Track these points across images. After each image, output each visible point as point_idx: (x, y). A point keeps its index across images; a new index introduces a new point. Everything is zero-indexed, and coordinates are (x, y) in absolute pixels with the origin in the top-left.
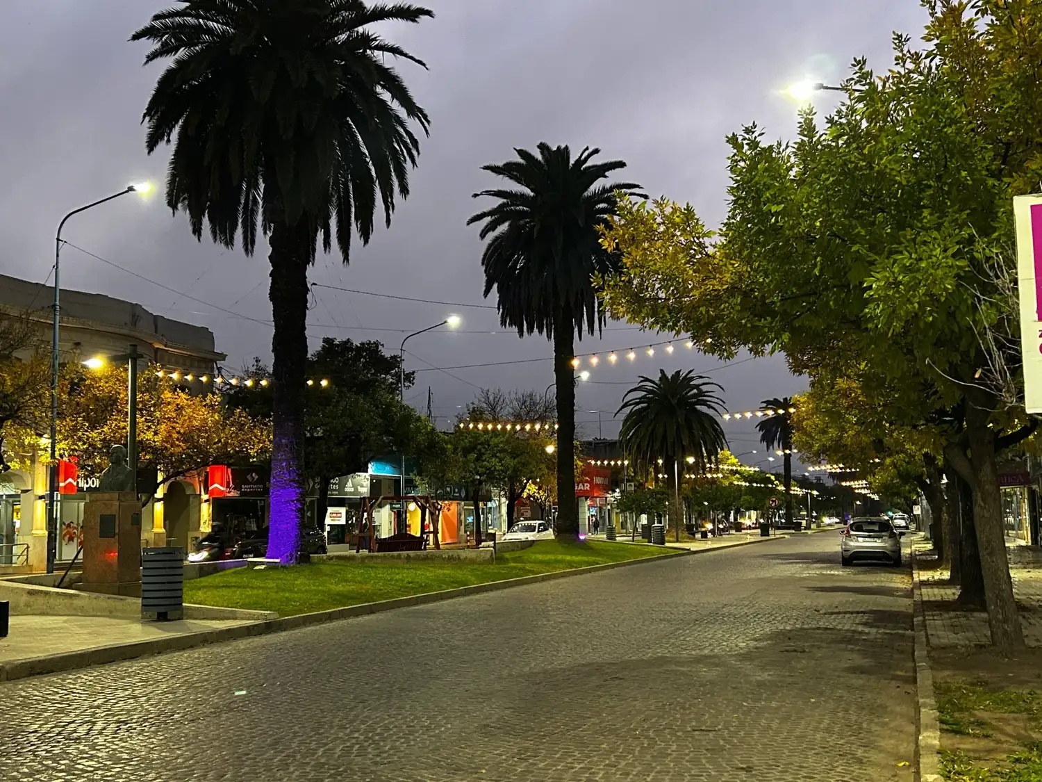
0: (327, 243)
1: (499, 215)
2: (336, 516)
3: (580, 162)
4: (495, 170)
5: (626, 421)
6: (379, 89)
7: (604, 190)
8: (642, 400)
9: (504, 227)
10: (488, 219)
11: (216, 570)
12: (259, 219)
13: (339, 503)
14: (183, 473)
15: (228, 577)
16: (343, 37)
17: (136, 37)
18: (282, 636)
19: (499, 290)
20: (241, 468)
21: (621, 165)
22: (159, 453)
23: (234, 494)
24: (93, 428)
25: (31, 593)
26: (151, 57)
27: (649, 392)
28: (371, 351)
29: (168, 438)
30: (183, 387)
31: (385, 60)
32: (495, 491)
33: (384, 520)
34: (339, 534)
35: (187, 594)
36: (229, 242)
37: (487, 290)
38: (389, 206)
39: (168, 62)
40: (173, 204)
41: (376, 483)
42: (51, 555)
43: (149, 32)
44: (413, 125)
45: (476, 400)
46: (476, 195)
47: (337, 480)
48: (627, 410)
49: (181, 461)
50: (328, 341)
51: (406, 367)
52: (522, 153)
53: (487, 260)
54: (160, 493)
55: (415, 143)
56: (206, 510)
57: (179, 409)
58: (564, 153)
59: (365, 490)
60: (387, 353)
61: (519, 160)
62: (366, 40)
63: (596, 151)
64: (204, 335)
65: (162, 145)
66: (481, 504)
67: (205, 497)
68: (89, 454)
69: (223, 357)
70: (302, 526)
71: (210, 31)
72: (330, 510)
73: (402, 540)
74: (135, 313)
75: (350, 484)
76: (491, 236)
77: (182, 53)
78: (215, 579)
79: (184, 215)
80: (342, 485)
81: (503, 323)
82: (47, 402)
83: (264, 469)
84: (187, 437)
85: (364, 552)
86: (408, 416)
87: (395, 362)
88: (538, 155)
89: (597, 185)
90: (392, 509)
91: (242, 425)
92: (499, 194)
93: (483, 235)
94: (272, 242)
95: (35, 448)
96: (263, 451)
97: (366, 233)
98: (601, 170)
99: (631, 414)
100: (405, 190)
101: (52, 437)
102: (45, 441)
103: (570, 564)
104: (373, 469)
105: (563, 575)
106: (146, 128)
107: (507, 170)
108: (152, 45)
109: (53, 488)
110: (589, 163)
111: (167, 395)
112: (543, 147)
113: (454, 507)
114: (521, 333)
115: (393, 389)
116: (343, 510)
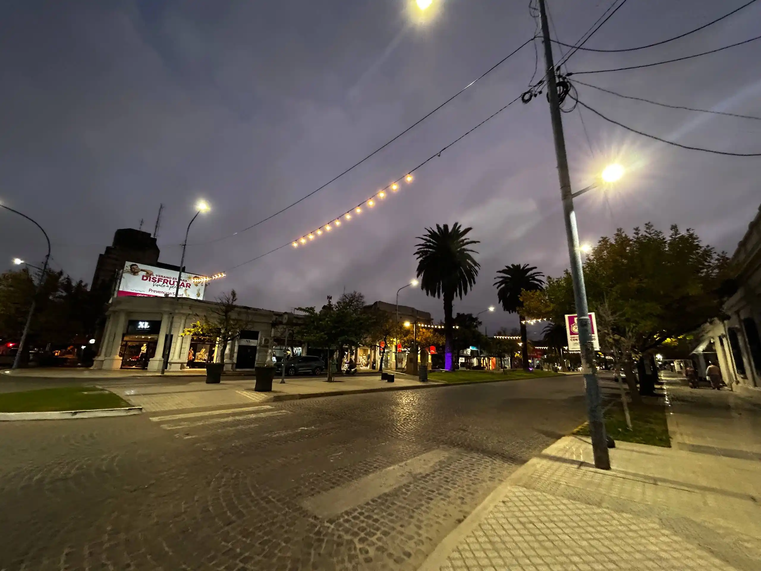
0: (457, 295)
1: (501, 283)
2: (462, 360)
3: (524, 267)
4: (500, 272)
5: (544, 336)
6: (467, 260)
7: (531, 274)
8: (549, 330)
9: (503, 286)
10: (498, 284)
11: (434, 371)
12: (441, 290)
13: (462, 356)
14: (424, 348)
15: (436, 373)
16: (459, 249)
17: (414, 254)
18: (450, 387)
19: (503, 302)
20: (438, 347)
21: (535, 268)
22: (419, 343)
23: (436, 353)
24: (405, 337)
25: (397, 374)
26: (417, 259)
27: (551, 328)
28: (470, 316)
29: (421, 340)
30: (424, 327)
31: (470, 253)
32: (506, 355)
33: (475, 361)
34: (463, 364)
35: (428, 376)
36: (434, 296)
37: (499, 303)
38: (471, 286)
39: (421, 259)
40: (422, 289)
41: (472, 352)
42: (397, 365)
43: (417, 253)
44: (476, 268)
45: (499, 329)
46: (495, 278)
47: (461, 351)
48: (545, 333)
49: (424, 345)
50: (458, 314)
51: (480, 320)
52: (507, 267)
53: (499, 294)
54: (419, 352)
55: (477, 271)
56: (430, 357)
57: (423, 333)
58: (519, 266)
59: (469, 353)
60: (474, 316)
61: (506, 268)
62: (465, 250)
63: (528, 265)
64: (428, 314)
65: (420, 276)
66: (503, 359)
67: (429, 353)
68: (404, 343)
69: (433, 319)
70: (453, 362)
71: (429, 251)
72: (460, 358)
73: (479, 367)
74: (413, 310)
75: (465, 352)
76: (500, 288)
77: (424, 256)
78: (433, 373)
79: (425, 291)
80: (463, 352)
81: (504, 310)
82: (395, 331)
83: (443, 347)
84: (425, 339)
85: (468, 370)
86: (480, 335)
87: (476, 319)
88: (511, 267)
89: (529, 273)
90: (477, 359)
91: (437, 337)
92: (502, 277)
93: (498, 288)
94: (444, 296)
95: (393, 341)
96: (443, 343)
97: (466, 293)
98: (531, 269)
99: (546, 334)
100: (475, 283)
101: (397, 339)
102: (395, 340)
103: (525, 376)
104: (471, 348)
105: (523, 379)
106: (417, 273)
107: (503, 271)
108: (418, 256)
109: (396, 350)
110: (526, 268)
111: (421, 330)
112: (513, 265)
113: (494, 359)
114: (510, 313)
115: (476, 326)
116: (464, 358)
